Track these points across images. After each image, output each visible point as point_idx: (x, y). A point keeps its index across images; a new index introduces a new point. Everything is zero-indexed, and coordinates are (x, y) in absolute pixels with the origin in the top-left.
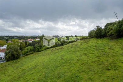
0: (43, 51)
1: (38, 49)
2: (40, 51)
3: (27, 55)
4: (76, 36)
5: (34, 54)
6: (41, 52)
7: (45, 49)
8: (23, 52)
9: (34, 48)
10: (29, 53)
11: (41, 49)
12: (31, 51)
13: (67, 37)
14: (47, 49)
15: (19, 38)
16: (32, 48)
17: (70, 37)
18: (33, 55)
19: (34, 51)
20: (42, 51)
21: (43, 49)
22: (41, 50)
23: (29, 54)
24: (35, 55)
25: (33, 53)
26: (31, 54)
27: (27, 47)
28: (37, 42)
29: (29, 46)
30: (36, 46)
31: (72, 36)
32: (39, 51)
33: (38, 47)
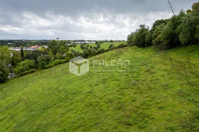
0: (52, 68)
1: (43, 64)
2: (47, 68)
3: (22, 75)
4: (111, 41)
5: (36, 73)
6: (47, 70)
7: (56, 65)
8: (17, 70)
9: (36, 62)
10: (26, 72)
11: (47, 64)
12: (31, 67)
13: (97, 42)
14: (60, 64)
15: (16, 44)
16: (32, 62)
17: (102, 42)
18: (33, 74)
19: (36, 68)
20: (50, 67)
21: (51, 65)
22: (48, 66)
23: (26, 74)
24: (37, 75)
25: (33, 72)
26: (29, 73)
27: (23, 60)
28: (42, 52)
29: (27, 60)
30: (39, 59)
31: (106, 41)
32: (44, 68)
33: (43, 60)
